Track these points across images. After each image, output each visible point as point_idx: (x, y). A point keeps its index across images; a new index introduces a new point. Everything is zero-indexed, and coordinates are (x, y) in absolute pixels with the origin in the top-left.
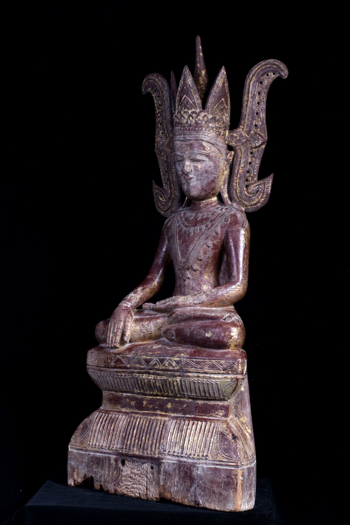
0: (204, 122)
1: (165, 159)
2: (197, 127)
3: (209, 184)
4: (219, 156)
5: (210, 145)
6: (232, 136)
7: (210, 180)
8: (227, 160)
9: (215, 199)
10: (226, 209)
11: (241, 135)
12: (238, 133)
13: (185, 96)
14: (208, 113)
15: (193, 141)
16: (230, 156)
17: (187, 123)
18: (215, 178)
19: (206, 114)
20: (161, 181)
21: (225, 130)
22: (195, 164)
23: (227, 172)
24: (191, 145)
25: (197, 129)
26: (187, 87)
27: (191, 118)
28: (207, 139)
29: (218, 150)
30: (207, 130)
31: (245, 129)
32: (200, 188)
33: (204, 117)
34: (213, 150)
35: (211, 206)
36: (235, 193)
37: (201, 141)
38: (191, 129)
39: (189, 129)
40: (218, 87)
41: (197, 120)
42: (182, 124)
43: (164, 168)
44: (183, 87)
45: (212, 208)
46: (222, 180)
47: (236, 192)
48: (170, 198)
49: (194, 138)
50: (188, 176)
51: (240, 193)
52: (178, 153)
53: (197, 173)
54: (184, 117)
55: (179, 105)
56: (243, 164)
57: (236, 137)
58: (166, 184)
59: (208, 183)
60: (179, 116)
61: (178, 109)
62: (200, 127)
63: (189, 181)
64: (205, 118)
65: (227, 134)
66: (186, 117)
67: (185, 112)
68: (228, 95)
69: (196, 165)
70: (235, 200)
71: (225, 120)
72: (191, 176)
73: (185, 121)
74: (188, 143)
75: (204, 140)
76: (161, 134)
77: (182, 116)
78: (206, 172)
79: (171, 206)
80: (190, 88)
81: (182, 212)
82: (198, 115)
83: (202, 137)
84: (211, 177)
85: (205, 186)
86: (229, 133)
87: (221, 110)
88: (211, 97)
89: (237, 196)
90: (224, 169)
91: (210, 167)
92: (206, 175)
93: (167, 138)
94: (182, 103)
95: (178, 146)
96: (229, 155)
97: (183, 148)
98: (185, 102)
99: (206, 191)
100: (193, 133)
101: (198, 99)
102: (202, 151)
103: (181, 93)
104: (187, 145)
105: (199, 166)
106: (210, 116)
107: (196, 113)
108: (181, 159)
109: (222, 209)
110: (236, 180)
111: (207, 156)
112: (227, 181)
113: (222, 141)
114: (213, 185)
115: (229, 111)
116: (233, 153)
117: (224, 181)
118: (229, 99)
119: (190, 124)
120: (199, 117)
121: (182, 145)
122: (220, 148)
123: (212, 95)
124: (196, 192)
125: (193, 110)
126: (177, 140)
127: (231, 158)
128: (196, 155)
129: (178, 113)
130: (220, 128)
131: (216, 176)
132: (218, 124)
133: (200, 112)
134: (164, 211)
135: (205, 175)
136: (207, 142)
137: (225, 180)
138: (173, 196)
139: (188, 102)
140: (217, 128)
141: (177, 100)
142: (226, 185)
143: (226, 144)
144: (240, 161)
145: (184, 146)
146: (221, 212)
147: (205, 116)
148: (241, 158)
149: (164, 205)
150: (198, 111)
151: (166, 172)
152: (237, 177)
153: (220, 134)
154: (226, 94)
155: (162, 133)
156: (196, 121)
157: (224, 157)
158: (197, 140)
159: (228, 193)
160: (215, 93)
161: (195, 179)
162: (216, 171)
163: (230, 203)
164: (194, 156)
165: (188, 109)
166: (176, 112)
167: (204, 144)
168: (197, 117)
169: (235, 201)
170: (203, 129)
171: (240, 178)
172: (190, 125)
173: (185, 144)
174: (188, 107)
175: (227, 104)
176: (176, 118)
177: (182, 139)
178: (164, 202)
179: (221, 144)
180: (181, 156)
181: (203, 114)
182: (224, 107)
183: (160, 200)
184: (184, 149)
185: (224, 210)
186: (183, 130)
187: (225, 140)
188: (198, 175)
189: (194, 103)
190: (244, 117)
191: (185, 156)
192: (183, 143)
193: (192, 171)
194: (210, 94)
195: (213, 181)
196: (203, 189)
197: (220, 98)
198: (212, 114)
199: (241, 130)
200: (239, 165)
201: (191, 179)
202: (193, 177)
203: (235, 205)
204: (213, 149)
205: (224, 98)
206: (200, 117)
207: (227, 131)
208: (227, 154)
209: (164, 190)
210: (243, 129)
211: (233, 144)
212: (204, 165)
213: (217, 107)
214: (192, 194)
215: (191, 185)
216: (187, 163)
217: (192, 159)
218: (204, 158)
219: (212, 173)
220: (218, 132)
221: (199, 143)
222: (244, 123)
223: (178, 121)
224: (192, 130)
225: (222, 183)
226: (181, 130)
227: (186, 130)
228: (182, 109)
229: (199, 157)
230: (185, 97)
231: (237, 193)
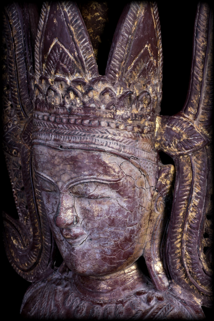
0: (103, 107)
1: (20, 162)
2: (87, 117)
3: (118, 247)
4: (142, 184)
5: (120, 160)
6: (168, 131)
7: (122, 238)
8: (159, 188)
9: (131, 271)
10: (160, 299)
11: (191, 131)
12: (185, 125)
13: (55, 41)
14: (113, 84)
15: (78, 152)
16: (166, 177)
17: (63, 105)
18: (132, 232)
19: (108, 85)
20: (15, 205)
21: (153, 120)
22: (86, 203)
23: (159, 214)
24: (74, 161)
25: (86, 122)
26: (59, 20)
27: (72, 95)
28: (114, 146)
29: (139, 168)
30: (113, 125)
31: (200, 116)
32: (98, 256)
33: (103, 93)
34: (126, 172)
35: (123, 287)
36: (178, 265)
37: (97, 153)
38: (72, 121)
39: (69, 120)
40: (135, 18)
41: (86, 100)
42: (51, 107)
43: (20, 182)
44: (50, 20)
45: (127, 293)
46: (149, 232)
47: (182, 262)
48: (33, 247)
49: (81, 146)
50: (70, 230)
51: (192, 264)
52: (45, 175)
53: (90, 225)
54: (55, 91)
55: (43, 61)
56: (196, 198)
57: (179, 136)
58: (25, 214)
59: (117, 245)
60: (44, 87)
61: (41, 70)
62: (96, 118)
63: (71, 241)
64: (107, 96)
65: (157, 125)
66: (60, 92)
67: (57, 80)
68: (159, 33)
69: (88, 207)
70: (180, 280)
71: (152, 96)
72: (76, 230)
73: (58, 101)
74: (67, 155)
75: (104, 151)
76: (10, 108)
77: (50, 88)
78: (112, 222)
79: (36, 264)
80: (67, 22)
81: (60, 288)
82: (90, 89)
83: (99, 142)
84: (123, 233)
85: (109, 252)
86: (163, 123)
87: (144, 73)
88: (118, 44)
89: (185, 271)
90: (153, 207)
91: (119, 211)
92: (113, 229)
93: (22, 119)
94: (49, 58)
95: (43, 159)
96: (163, 175)
97: (54, 165)
98: (56, 56)
99: (111, 261)
100: (78, 131)
101: (87, 49)
102: (102, 177)
103: (45, 33)
104: (65, 160)
105: (95, 208)
106: (118, 92)
107: (84, 84)
108: (52, 188)
109: (149, 300)
110: (182, 233)
111: (115, 186)
112: (158, 232)
113: (147, 146)
114: (128, 248)
115: (160, 70)
116: (172, 169)
117: (153, 234)
118: (160, 44)
119: (70, 109)
120: (91, 94)
121: (53, 157)
122: (142, 165)
123: (121, 38)
124: (88, 265)
125: (77, 76)
126: (40, 144)
127: (168, 182)
128: (86, 184)
129: (41, 79)
130: (142, 116)
131: (135, 227)
132: (137, 107)
133: (94, 82)
134: (23, 270)
135: (108, 229)
136: (111, 153)
137: (155, 230)
138: (39, 246)
139: (63, 56)
140: (135, 117)
141: (37, 50)
142: (157, 242)
143: (157, 151)
144: (191, 191)
145: (57, 160)
146: (148, 307)
147: (106, 91)
148: (191, 185)
149: (21, 257)
150: (88, 78)
151: (23, 189)
152: (183, 227)
153: (142, 132)
154: (154, 31)
155: (11, 105)
156: (84, 104)
157: (153, 183)
158: (88, 150)
159: (162, 260)
160: (129, 33)
161: (85, 237)
162: (135, 218)
163: (166, 283)
164: (82, 186)
165: (65, 73)
166: (38, 77)
167: (106, 159)
168: (87, 93)
169: (179, 282)
170: (103, 123)
171: (190, 232)
172: (70, 112)
173: (61, 158)
174: (63, 69)
175: (156, 57)
176: (37, 91)
177: (52, 143)
178: (21, 250)
179: (145, 155)
180: (50, 182)
181: (100, 87)
182: (151, 64)
183: (14, 245)
184: (57, 169)
185: (153, 303)
186: (55, 122)
187: (154, 141)
188: (92, 230)
189: (79, 59)
190: (198, 87)
191: (60, 184)
192: (56, 152)
193: (77, 221)
194: (118, 35)
195: (128, 240)
196: (104, 259)
197: (140, 44)
198: (123, 85)
199: (191, 117)
200: (189, 200)
201: (76, 236)
202: (82, 234)
203: (178, 290)
204: (128, 168)
205: (150, 42)
206: (95, 95)
207: (158, 120)
208: (159, 173)
209: (20, 225)
210: (196, 116)
211: (173, 150)
212: (106, 207)
213: (135, 67)
214: (80, 269)
215: (78, 247)
216: (67, 201)
217: (76, 193)
218: (108, 192)
219: (125, 224)
220: (139, 127)
221: (93, 156)
222: (199, 102)
223: (41, 98)
224: (75, 124)
225: (148, 238)
226: (48, 120)
227: (61, 122)
228: (49, 71)
229: (93, 190)
230: (56, 45)
231: (183, 265)
